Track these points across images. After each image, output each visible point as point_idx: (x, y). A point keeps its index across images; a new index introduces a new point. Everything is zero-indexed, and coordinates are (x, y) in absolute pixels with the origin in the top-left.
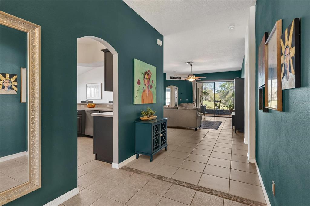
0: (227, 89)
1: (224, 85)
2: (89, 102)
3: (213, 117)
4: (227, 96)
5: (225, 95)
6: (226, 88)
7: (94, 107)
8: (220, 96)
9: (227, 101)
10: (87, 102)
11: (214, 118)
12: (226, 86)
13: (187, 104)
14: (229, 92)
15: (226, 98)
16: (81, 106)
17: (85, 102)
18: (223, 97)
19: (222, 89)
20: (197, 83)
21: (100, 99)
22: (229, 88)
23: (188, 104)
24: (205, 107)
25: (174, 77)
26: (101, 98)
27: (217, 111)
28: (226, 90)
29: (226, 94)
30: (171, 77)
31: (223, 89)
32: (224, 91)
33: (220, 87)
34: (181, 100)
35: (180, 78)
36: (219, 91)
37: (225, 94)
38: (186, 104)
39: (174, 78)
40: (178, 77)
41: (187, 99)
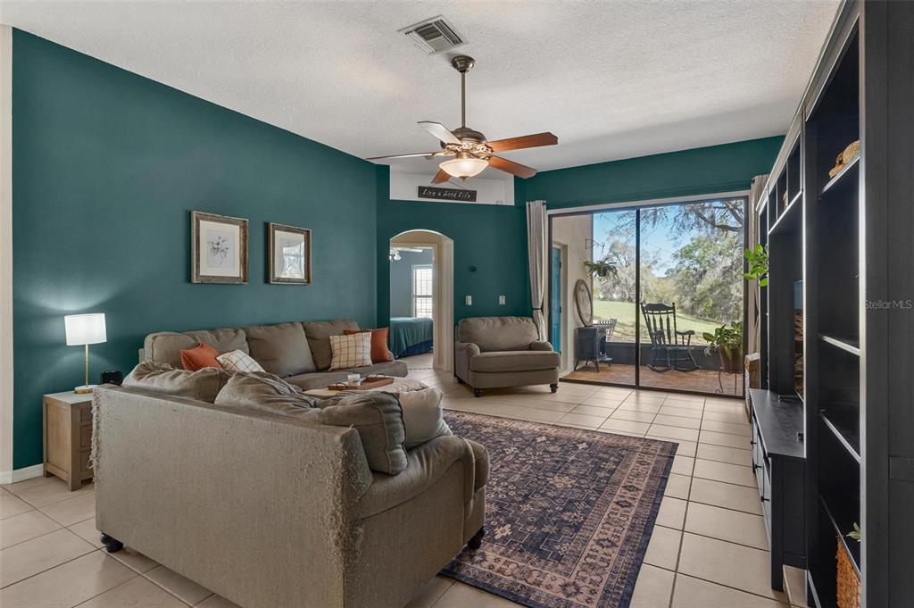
0: (700, 263)
1: (691, 251)
3: (634, 392)
4: (698, 286)
5: (693, 284)
6: (698, 262)
8: (674, 288)
9: (700, 302)
11: (638, 395)
12: (697, 254)
13: (498, 323)
14: (705, 272)
15: (697, 294)
18: (687, 288)
19: (681, 263)
20: (550, 217)
22: (706, 259)
23: (503, 323)
24: (599, 336)
25: (436, 190)
27: (657, 351)
28: (697, 266)
29: (697, 281)
30: (422, 191)
31: (687, 263)
32: (688, 268)
33: (676, 256)
34: (470, 303)
35: (473, 195)
36: (671, 270)
37: (691, 279)
38: (491, 320)
40: (461, 191)
41: (502, 295)
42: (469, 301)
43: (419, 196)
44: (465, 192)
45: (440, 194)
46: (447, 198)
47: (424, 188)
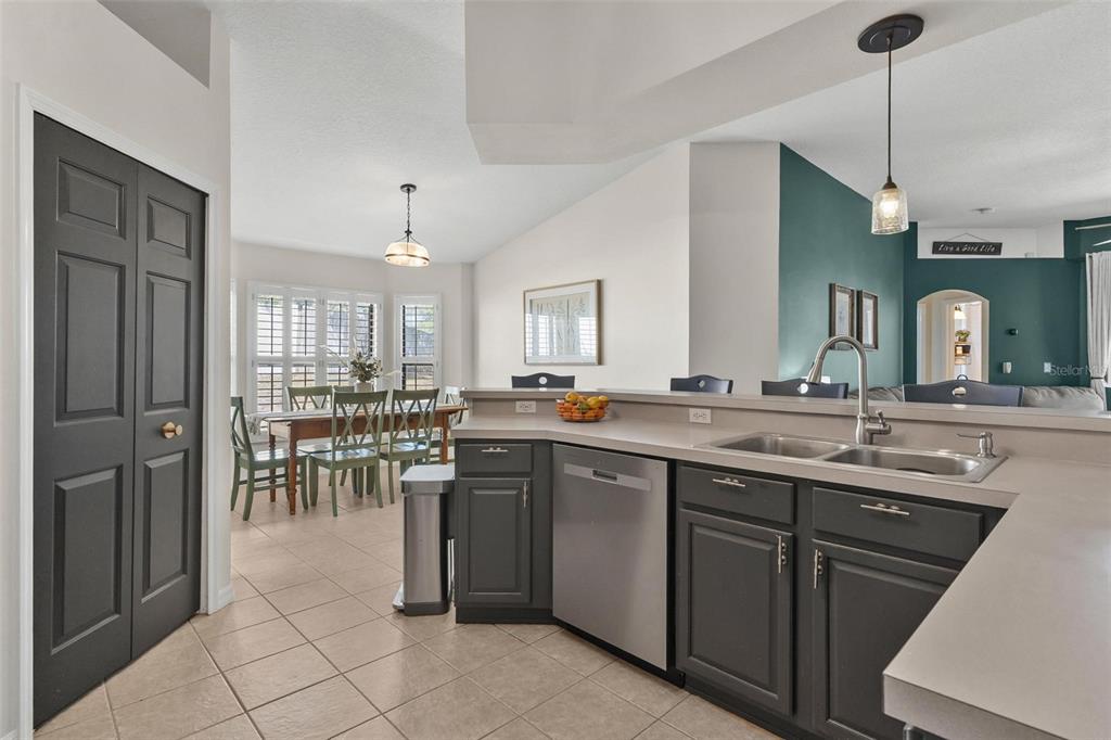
2: (554, 381)
7: (596, 420)
10: (543, 380)
13: (1055, 393)
16: (518, 410)
17: (532, 381)
21: (593, 364)
23: (1062, 394)
25: (955, 245)
26: (600, 361)
30: (936, 247)
34: (1009, 371)
35: (998, 248)
38: (1045, 390)
39: (957, 247)
40: (982, 244)
41: (1047, 362)
42: (1008, 367)
43: (933, 253)
44: (987, 244)
45: (958, 249)
46: (966, 253)
47: (940, 243)
